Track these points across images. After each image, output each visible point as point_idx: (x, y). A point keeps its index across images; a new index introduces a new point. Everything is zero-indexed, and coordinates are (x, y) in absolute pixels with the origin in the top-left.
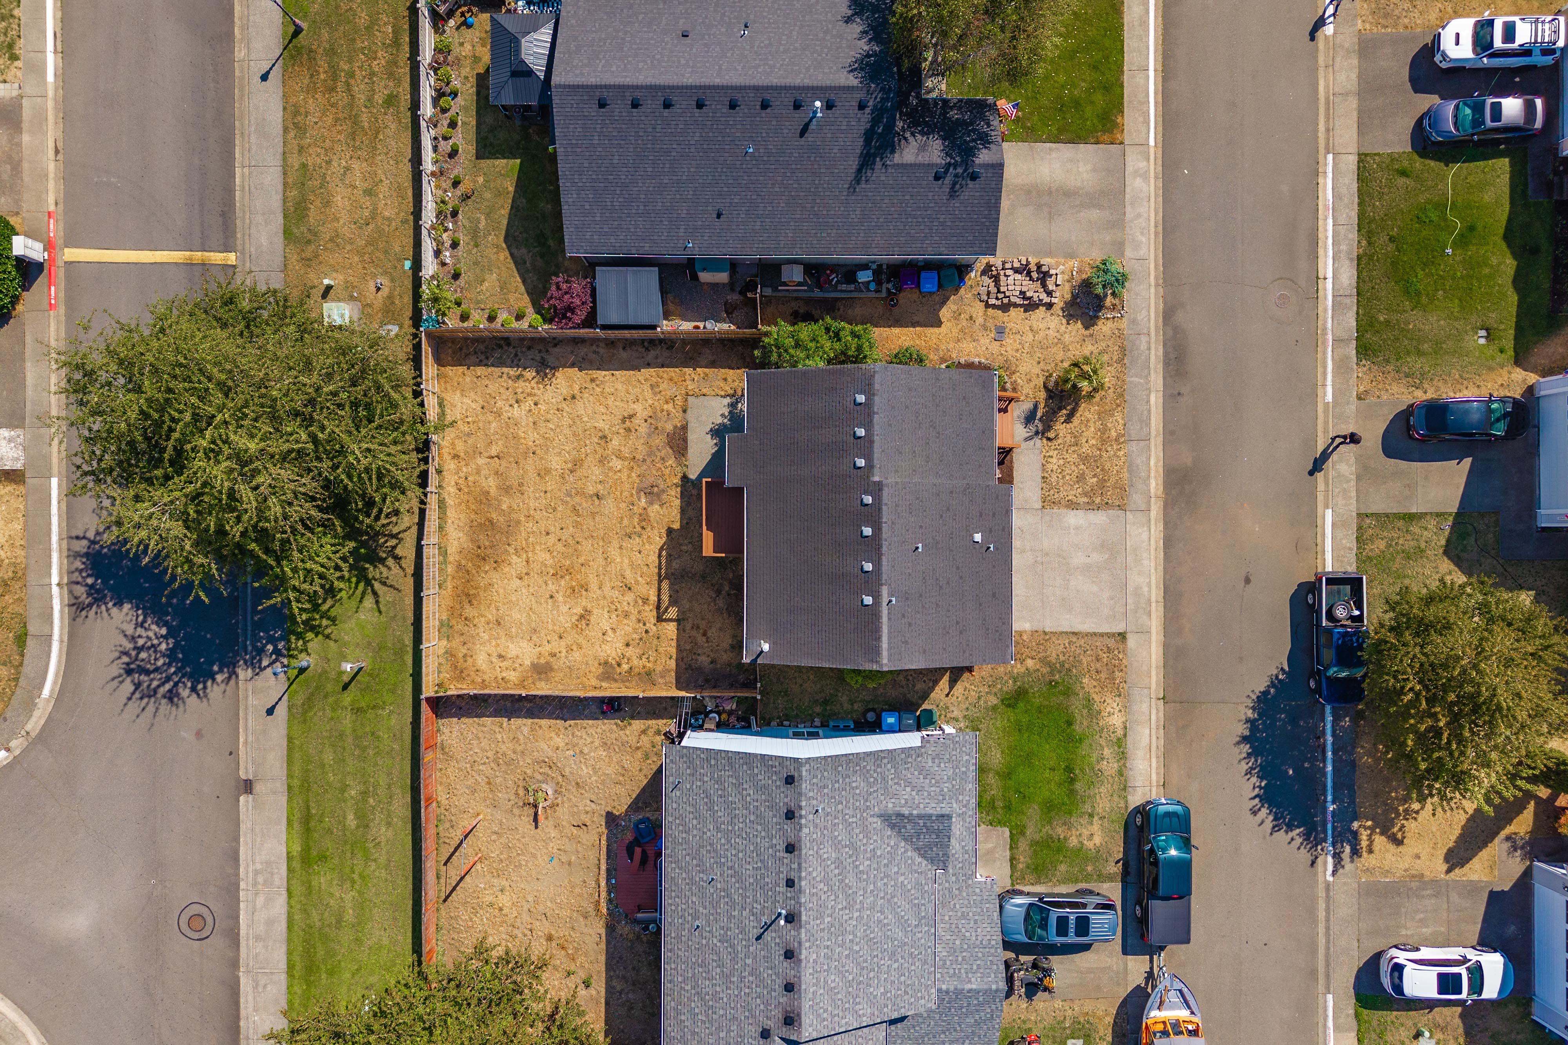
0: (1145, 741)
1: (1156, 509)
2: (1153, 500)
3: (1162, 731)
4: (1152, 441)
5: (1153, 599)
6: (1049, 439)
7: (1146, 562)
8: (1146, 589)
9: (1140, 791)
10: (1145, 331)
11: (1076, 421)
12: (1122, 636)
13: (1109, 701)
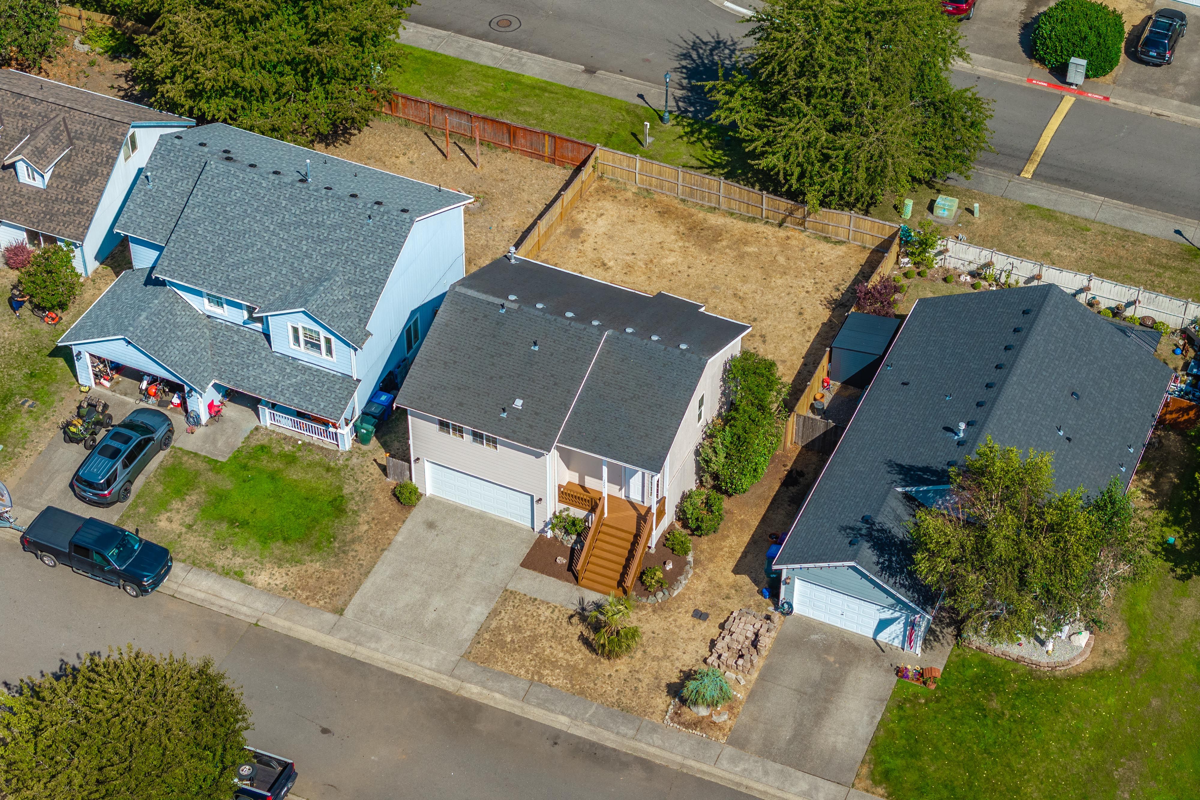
0: (226, 594)
1: (447, 683)
2: (459, 683)
3: (225, 612)
4: (519, 704)
5: (359, 649)
6: (572, 616)
7: (400, 655)
8: (373, 645)
9: (182, 574)
10: (638, 737)
11: (578, 645)
12: (340, 612)
13: (285, 578)
